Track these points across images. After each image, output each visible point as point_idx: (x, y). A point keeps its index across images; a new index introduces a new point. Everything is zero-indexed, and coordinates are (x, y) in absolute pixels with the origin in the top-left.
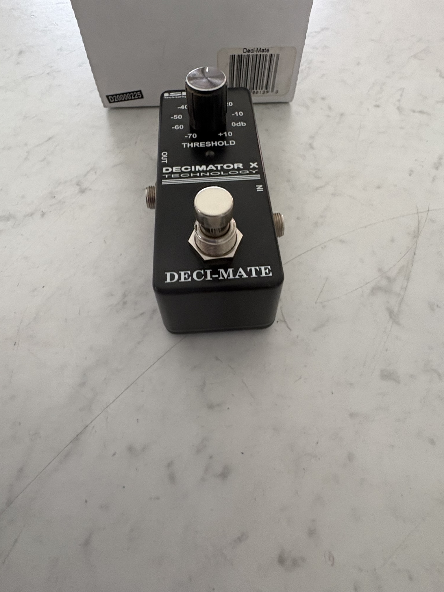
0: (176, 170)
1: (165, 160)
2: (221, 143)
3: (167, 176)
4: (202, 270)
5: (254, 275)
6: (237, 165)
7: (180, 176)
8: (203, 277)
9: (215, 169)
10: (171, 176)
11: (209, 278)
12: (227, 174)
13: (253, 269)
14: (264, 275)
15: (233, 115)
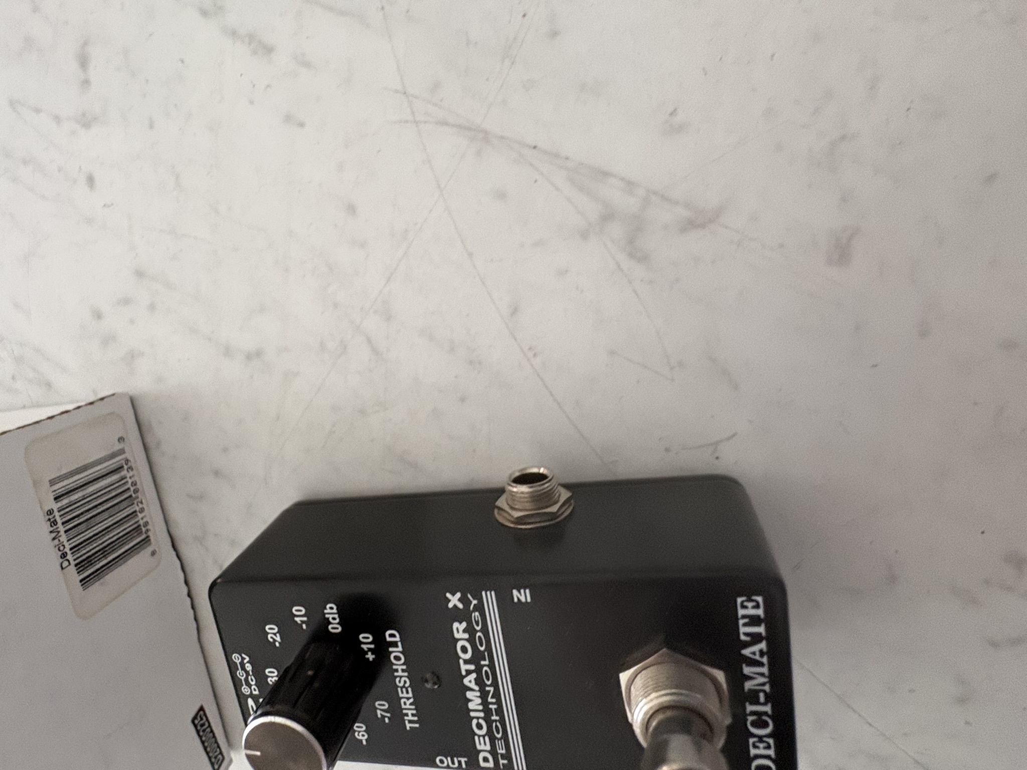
0: (485, 744)
1: (460, 762)
2: (397, 658)
3: (502, 762)
4: (747, 720)
5: (761, 629)
6: (458, 631)
7: (499, 739)
8: (765, 718)
9: (474, 675)
10: (502, 755)
11: (768, 709)
12: (486, 654)
13: (743, 630)
14: (760, 612)
15: (304, 626)
